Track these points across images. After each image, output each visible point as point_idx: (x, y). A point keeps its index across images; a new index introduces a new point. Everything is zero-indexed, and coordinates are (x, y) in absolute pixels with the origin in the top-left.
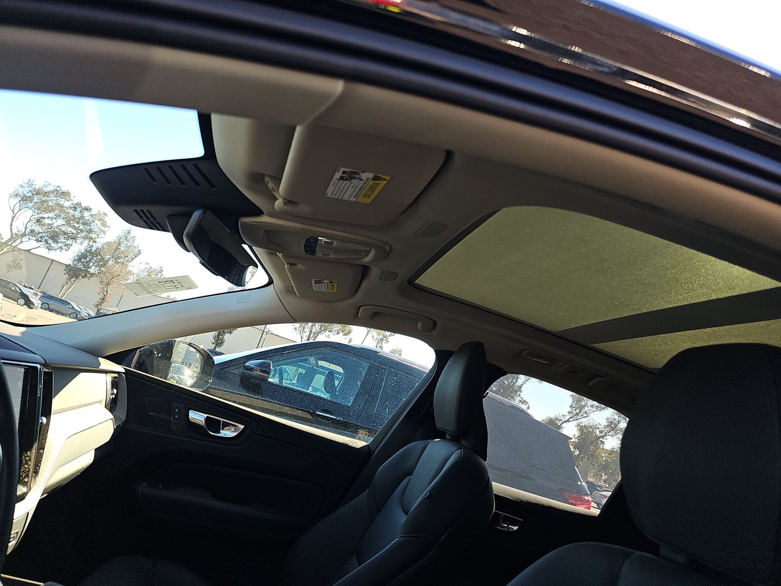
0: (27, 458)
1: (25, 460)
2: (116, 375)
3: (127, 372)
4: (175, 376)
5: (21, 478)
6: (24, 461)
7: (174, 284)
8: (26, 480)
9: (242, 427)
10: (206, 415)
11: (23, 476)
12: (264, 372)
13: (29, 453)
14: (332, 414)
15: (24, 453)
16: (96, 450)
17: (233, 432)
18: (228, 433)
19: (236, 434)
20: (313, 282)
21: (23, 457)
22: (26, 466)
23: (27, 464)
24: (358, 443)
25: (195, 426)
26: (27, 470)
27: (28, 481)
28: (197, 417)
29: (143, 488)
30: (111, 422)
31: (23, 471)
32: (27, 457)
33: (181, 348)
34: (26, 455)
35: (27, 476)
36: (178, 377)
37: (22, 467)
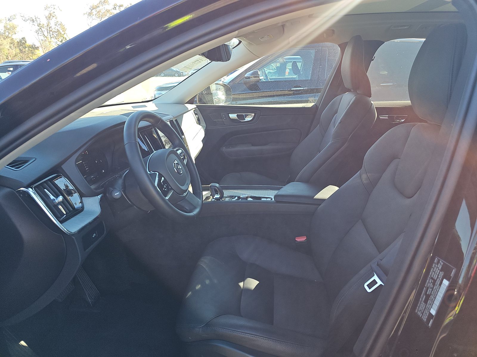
2: (194, 109)
3: (197, 107)
4: (216, 97)
7: (199, 61)
9: (254, 114)
10: (236, 114)
12: (256, 77)
14: (300, 87)
16: (202, 141)
17: (251, 117)
18: (248, 119)
19: (252, 118)
20: (260, 39)
24: (310, 105)
25: (233, 120)
28: (233, 116)
29: (224, 149)
30: (202, 129)
33: (213, 87)
36: (217, 97)
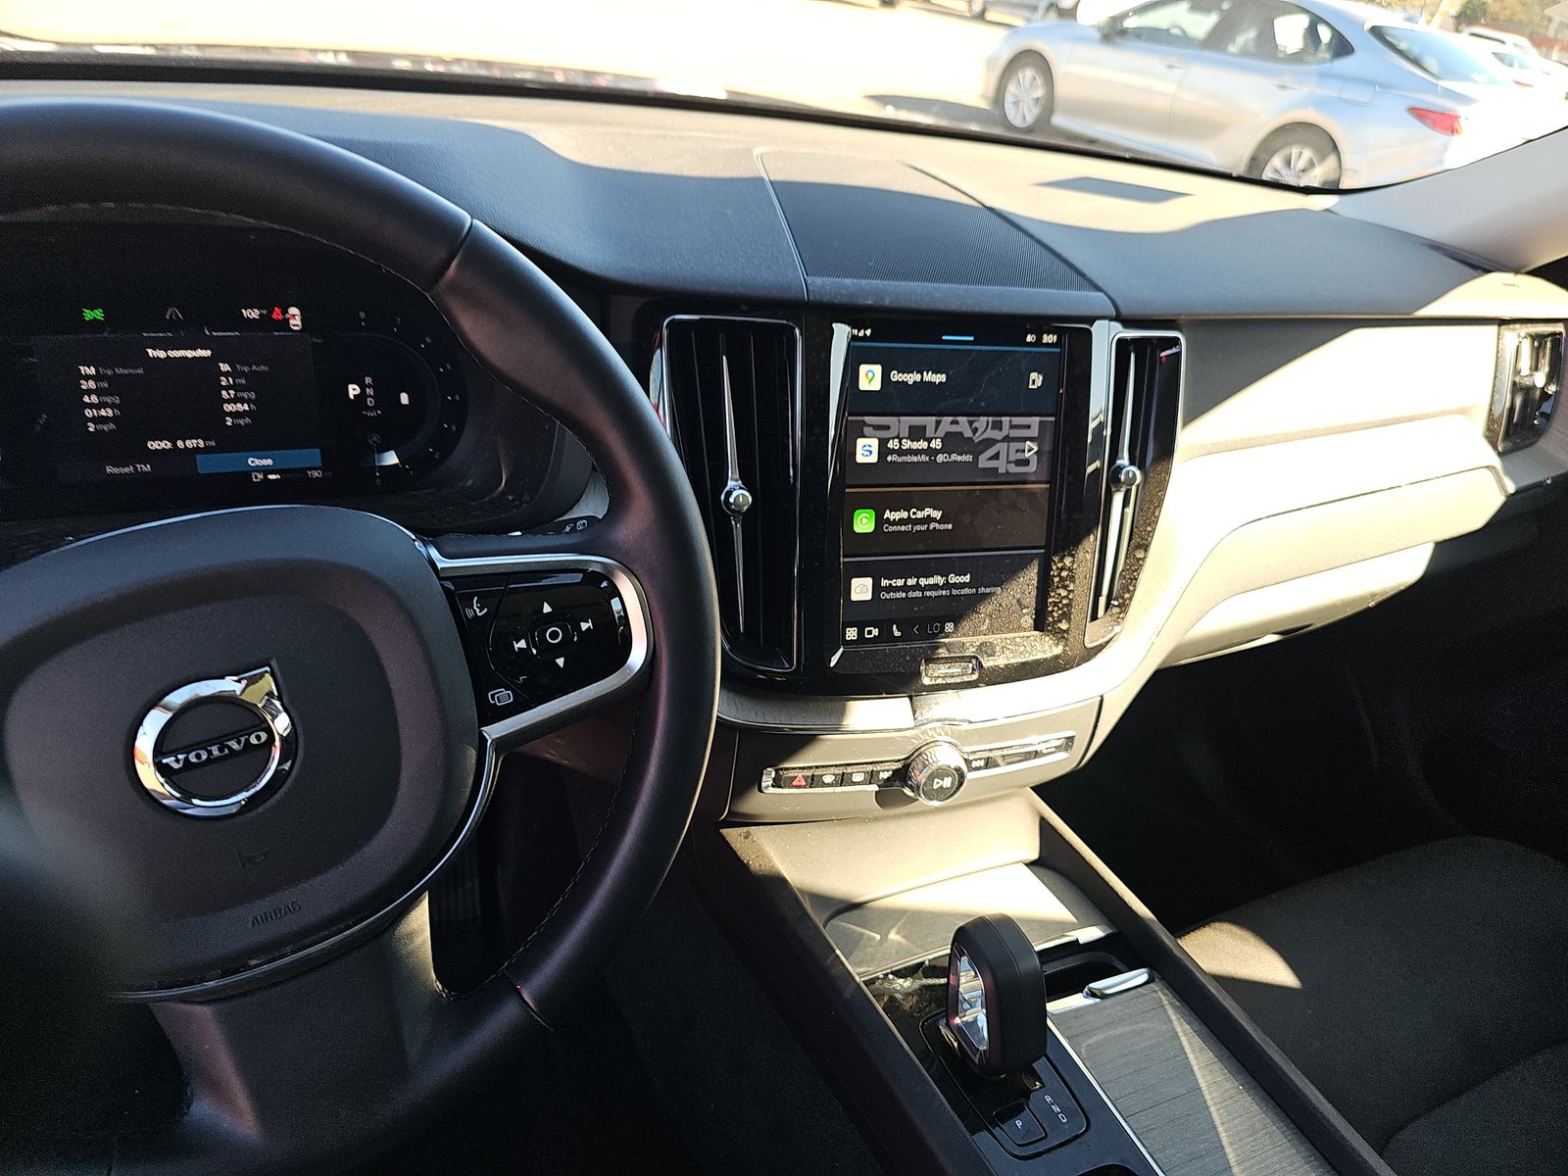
0: (1064, 574)
1: (1059, 575)
5: (1051, 619)
6: (1056, 580)
8: (1064, 626)
11: (1055, 615)
13: (1068, 561)
15: (1056, 559)
16: (1440, 546)
21: (1054, 568)
22: (1064, 593)
23: (1065, 587)
26: (1065, 602)
27: (1068, 629)
31: (1055, 604)
32: (1062, 569)
34: (1060, 565)
35: (1066, 616)
37: (1052, 594)
